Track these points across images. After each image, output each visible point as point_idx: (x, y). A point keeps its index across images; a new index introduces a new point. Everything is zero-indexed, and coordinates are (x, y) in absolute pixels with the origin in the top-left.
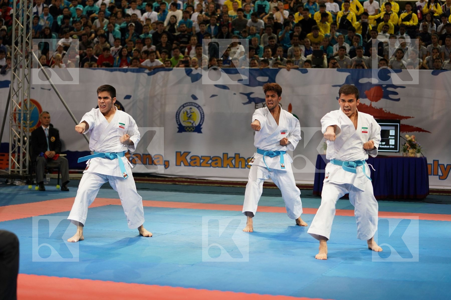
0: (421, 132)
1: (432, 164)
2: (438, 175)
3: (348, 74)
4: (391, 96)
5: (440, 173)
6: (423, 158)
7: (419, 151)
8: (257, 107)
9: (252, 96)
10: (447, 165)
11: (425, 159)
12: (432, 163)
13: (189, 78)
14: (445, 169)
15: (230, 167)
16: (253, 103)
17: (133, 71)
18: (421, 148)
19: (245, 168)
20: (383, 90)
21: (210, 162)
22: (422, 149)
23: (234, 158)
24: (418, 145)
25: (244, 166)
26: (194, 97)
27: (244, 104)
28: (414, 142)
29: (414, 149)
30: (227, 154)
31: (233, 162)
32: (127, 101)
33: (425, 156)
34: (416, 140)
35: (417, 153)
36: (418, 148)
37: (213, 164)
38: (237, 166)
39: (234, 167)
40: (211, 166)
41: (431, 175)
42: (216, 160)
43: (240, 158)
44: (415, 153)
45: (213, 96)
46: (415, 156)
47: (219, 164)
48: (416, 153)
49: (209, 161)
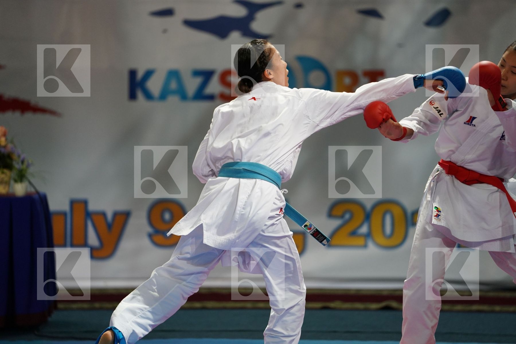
0: (29, 116)
1: (64, 214)
2: (85, 244)
5: (93, 239)
6: (36, 197)
7: (21, 177)
10: (116, 214)
11: (43, 200)
12: (66, 207)
14: (110, 226)
18: (28, 166)
22: (31, 170)
24: (19, 156)
28: (5, 147)
29: (6, 171)
33: (42, 189)
34: (12, 142)
35: (16, 181)
36: (17, 165)
41: (64, 245)
44: (8, 183)
46: (11, 191)
48: (12, 182)
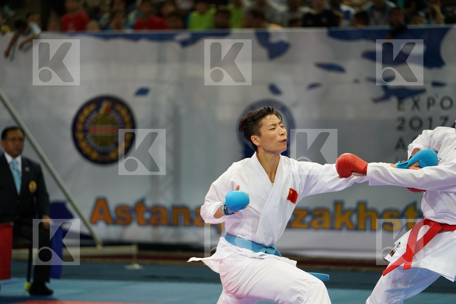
8: (402, 106)
13: (263, 52)
15: (349, 229)
16: (394, 100)
17: (151, 38)
21: (308, 218)
23: (356, 211)
26: (274, 89)
27: (377, 101)
30: (342, 204)
31: (354, 218)
32: (142, 99)
37: (315, 223)
38: (361, 226)
39: (356, 228)
40: (309, 226)
42: (321, 215)
43: (366, 210)
45: (313, 86)
47: (327, 224)
49: (305, 217)
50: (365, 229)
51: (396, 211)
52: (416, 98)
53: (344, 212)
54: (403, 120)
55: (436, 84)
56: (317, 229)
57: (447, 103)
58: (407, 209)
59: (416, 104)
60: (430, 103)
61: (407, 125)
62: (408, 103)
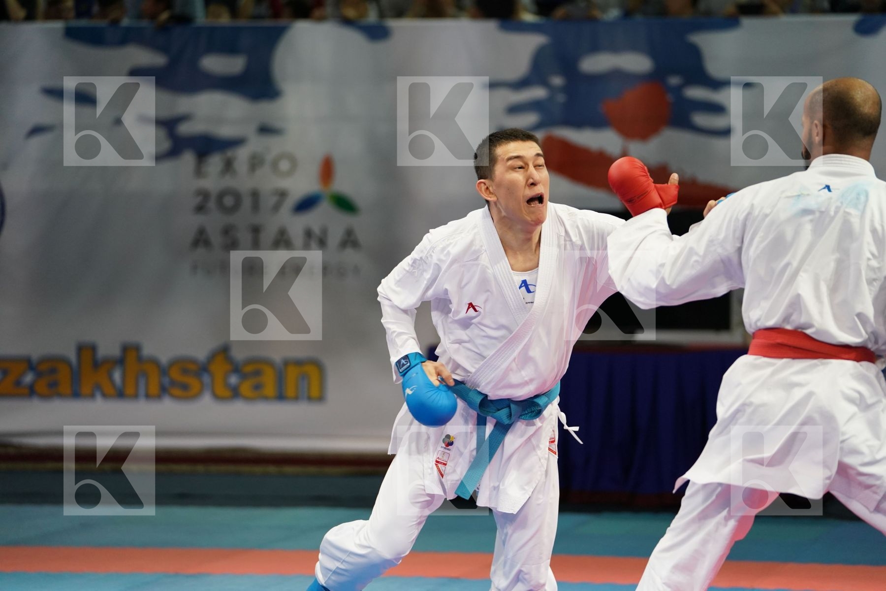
3: (535, 41)
4: (701, 119)
8: (203, 169)
9: (184, 129)
15: (105, 396)
16: (188, 159)
19: (159, 397)
20: (670, 98)
21: (29, 378)
23: (121, 361)
25: (154, 389)
27: (160, 158)
30: (93, 348)
31: (117, 376)
37: (41, 386)
38: (130, 390)
39: (121, 394)
40: (31, 392)
42: (53, 371)
43: (140, 359)
45: (38, 131)
47: (65, 387)
50: (135, 396)
51: (192, 361)
52: (229, 153)
53: (96, 365)
54: (205, 195)
55: (265, 130)
56: (45, 397)
57: (284, 165)
58: (213, 357)
59: (229, 166)
60: (255, 162)
61: (212, 204)
62: (215, 162)
